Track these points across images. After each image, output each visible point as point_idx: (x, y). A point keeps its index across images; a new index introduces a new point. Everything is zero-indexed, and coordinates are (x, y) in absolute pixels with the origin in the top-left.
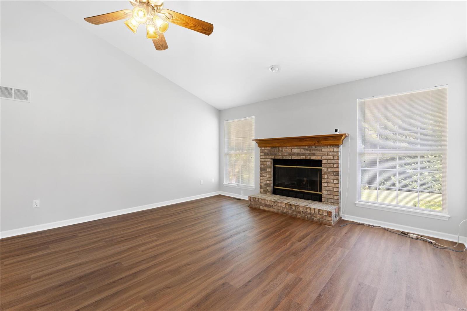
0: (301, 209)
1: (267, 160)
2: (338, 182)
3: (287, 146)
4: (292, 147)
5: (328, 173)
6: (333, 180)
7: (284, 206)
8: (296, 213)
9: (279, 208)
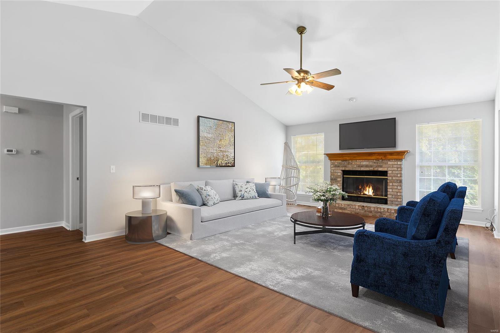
0: (372, 209)
1: (337, 171)
2: (401, 188)
3: (356, 160)
4: (362, 161)
5: (393, 181)
6: (397, 186)
7: (357, 207)
8: (367, 213)
9: (352, 210)
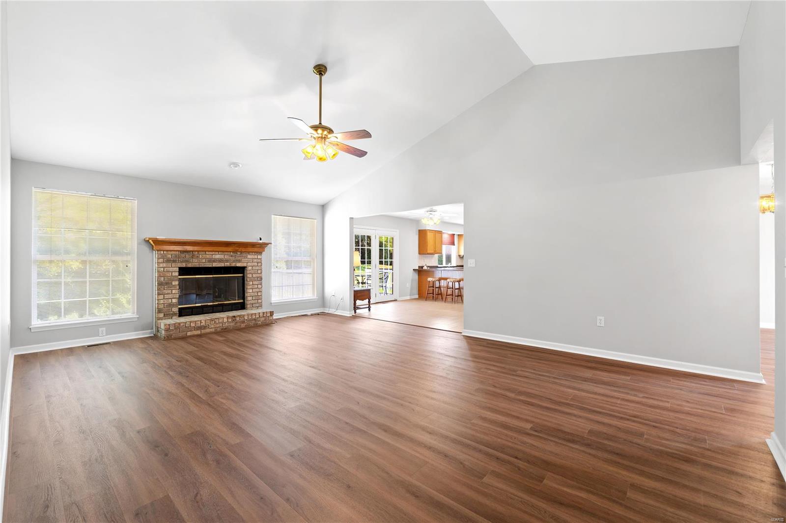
1: (171, 269)
2: (261, 286)
4: (213, 253)
5: (253, 279)
7: (225, 320)
